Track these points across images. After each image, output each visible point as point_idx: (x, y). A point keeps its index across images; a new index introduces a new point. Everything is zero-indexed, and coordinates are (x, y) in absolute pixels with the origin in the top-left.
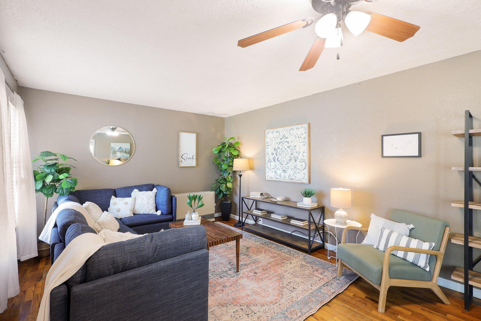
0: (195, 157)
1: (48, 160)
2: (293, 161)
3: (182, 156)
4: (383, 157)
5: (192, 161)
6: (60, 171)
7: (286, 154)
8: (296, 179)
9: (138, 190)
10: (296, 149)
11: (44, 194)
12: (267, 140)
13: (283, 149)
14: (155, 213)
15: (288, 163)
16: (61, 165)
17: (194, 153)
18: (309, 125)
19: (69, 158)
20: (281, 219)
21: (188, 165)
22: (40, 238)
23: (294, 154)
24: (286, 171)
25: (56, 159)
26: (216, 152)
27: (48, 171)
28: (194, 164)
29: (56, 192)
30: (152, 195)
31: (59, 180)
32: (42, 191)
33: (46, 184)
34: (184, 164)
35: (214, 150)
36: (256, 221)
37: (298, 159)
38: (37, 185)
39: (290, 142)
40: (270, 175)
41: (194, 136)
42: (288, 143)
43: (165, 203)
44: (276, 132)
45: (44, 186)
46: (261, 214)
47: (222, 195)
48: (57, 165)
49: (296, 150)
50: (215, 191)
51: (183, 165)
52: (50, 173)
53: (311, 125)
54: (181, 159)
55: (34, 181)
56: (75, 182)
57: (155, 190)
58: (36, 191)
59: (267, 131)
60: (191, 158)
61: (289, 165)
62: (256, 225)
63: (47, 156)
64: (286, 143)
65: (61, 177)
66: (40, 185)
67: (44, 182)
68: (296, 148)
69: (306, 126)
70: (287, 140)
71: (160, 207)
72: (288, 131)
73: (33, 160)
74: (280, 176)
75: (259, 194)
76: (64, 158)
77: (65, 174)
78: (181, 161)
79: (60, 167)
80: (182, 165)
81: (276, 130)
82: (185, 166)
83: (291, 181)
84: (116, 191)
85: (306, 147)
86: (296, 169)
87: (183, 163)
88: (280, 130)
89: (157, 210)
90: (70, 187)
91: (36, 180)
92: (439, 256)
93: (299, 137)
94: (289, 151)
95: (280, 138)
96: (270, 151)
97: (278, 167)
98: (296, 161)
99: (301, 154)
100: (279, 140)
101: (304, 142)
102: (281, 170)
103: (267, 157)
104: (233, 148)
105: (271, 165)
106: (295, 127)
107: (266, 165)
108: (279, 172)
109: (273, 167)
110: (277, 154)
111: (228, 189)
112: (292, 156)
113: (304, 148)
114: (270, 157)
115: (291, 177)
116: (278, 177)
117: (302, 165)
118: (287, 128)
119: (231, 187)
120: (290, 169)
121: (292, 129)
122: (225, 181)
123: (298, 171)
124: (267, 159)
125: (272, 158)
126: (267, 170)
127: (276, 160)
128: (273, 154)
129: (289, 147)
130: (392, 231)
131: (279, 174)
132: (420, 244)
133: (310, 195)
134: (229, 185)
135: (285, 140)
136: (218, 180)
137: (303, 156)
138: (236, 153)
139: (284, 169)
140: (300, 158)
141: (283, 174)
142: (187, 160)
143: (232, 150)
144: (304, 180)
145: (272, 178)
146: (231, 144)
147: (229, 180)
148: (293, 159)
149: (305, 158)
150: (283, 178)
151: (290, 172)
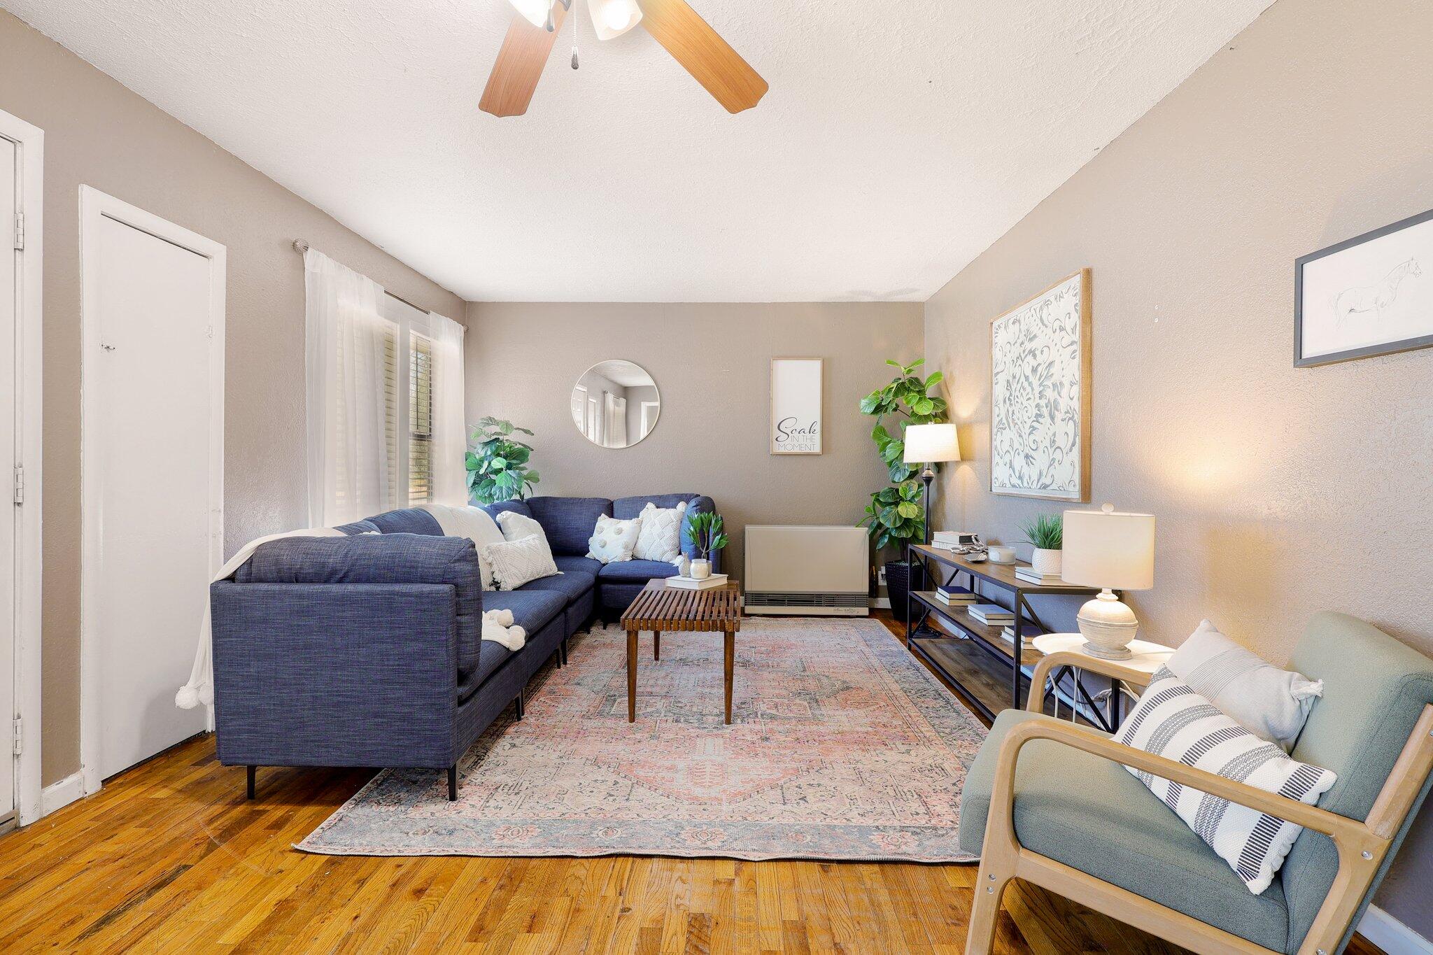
0: (818, 427)
1: (493, 434)
2: (1047, 420)
3: (780, 423)
4: (1301, 361)
5: (811, 439)
7: (1028, 397)
8: (1054, 486)
9: (653, 506)
10: (1052, 374)
12: (997, 354)
13: (1023, 379)
14: (673, 561)
15: (1035, 429)
17: (817, 417)
18: (1088, 274)
19: (516, 429)
20: (987, 622)
21: (797, 450)
23: (1050, 394)
24: (1032, 458)
26: (869, 411)
27: (483, 453)
28: (815, 447)
30: (672, 517)
33: (480, 480)
34: (786, 445)
35: (862, 402)
37: (1058, 411)
38: (469, 478)
39: (1038, 353)
40: (1002, 477)
41: (816, 366)
42: (1035, 356)
44: (1014, 323)
45: (476, 482)
46: (947, 602)
47: (886, 540)
49: (1053, 379)
50: (870, 527)
51: (782, 450)
52: (486, 458)
53: (1095, 275)
54: (776, 433)
57: (681, 506)
59: (995, 323)
60: (807, 430)
61: (1037, 436)
63: (485, 425)
64: (1030, 358)
66: (472, 479)
67: (477, 474)
68: (1052, 370)
69: (1077, 281)
70: (1033, 345)
71: (683, 546)
72: (1038, 311)
74: (1020, 478)
75: (958, 538)
76: (507, 429)
78: (777, 440)
80: (780, 448)
81: (1012, 316)
82: (787, 451)
83: (1043, 493)
84: (615, 505)
85: (1077, 362)
86: (1055, 447)
87: (781, 444)
88: (1021, 311)
89: (679, 553)
92: (1346, 848)
93: (1062, 329)
94: (1036, 383)
95: (1019, 341)
96: (1000, 391)
97: (1016, 445)
98: (1052, 418)
99: (1064, 392)
100: (1017, 350)
101: (1073, 343)
102: (1022, 455)
103: (995, 416)
104: (919, 392)
105: (1004, 440)
106: (1050, 295)
107: (994, 443)
108: (1019, 462)
109: (1006, 447)
110: (1012, 398)
111: (907, 523)
112: (1043, 402)
113: (1069, 368)
114: (1000, 411)
115: (1043, 480)
116: (1016, 481)
117: (1067, 432)
118: (1036, 303)
119: (912, 516)
120: (1041, 450)
121: (1047, 303)
122: (896, 498)
123: (1058, 455)
124: (996, 420)
125: (1003, 415)
126: (996, 459)
127: (1010, 421)
128: (1005, 401)
129: (1034, 370)
130: (1187, 690)
131: (1017, 468)
132: (1251, 760)
133: (1051, 540)
134: (908, 510)
135: (1028, 346)
136: (878, 494)
137: (1071, 398)
138: (926, 409)
139: (1027, 450)
140: (1063, 406)
141: (1026, 470)
142: (795, 434)
143: (915, 401)
144: (1071, 489)
145: (1003, 485)
146: (915, 382)
147: (909, 495)
148: (1045, 411)
149: (1076, 404)
150: (1025, 484)
151: (1041, 460)
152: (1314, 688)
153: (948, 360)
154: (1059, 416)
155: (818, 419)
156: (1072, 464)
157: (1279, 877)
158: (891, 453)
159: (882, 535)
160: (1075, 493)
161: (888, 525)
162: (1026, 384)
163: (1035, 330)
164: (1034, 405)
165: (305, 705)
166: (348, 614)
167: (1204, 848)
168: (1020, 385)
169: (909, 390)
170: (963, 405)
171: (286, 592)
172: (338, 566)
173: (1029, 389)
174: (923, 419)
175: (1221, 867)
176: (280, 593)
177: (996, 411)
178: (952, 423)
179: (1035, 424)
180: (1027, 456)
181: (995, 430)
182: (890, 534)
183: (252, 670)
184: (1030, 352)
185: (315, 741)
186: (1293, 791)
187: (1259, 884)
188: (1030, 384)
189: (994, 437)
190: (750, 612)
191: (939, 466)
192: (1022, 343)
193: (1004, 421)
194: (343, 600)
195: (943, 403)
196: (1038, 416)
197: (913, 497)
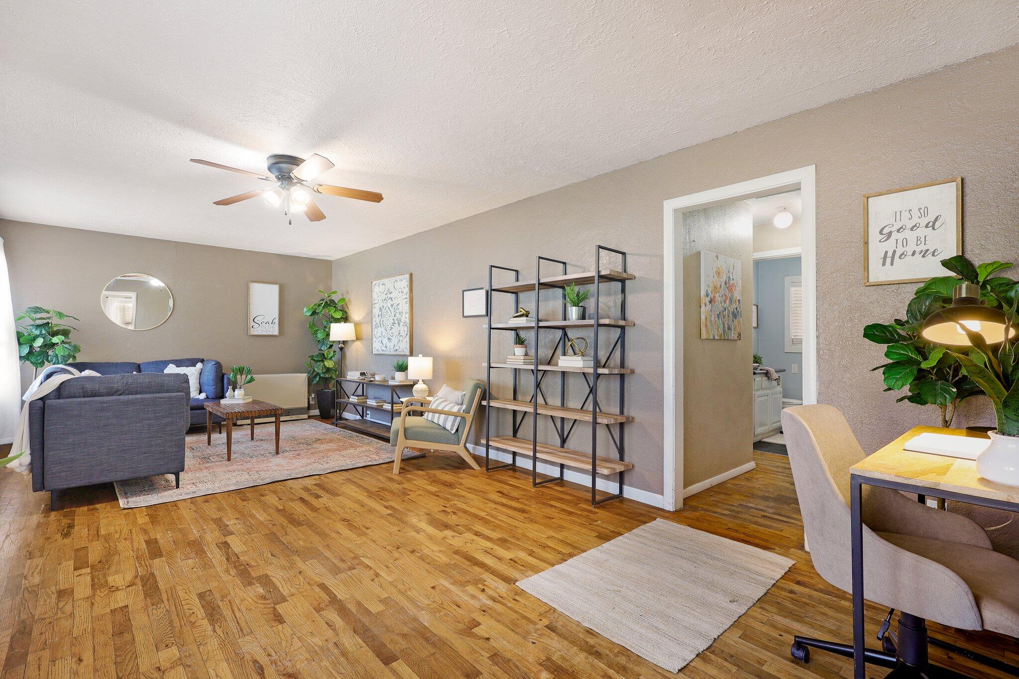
0: (277, 321)
1: (38, 319)
2: (397, 325)
3: (254, 318)
4: (464, 316)
5: (273, 327)
6: (54, 334)
7: (389, 315)
8: (400, 350)
9: (174, 366)
11: (32, 362)
12: (375, 296)
13: (387, 308)
14: (198, 397)
15: (392, 328)
16: (56, 325)
17: (276, 314)
18: (411, 275)
19: (67, 316)
20: (376, 404)
21: (264, 333)
22: (23, 398)
23: (398, 315)
24: (391, 339)
25: (48, 318)
26: (309, 314)
27: (37, 332)
28: (276, 332)
29: (47, 360)
30: (194, 371)
31: (53, 345)
32: (28, 360)
33: (34, 351)
34: (257, 331)
35: (305, 310)
36: (362, 417)
37: (401, 322)
38: (22, 350)
39: (393, 299)
40: (377, 347)
41: (276, 288)
42: (392, 300)
43: (211, 382)
44: (382, 284)
45: (31, 352)
46: (356, 401)
47: (317, 379)
48: (50, 325)
49: (399, 310)
50: (308, 373)
51: (256, 333)
52: (41, 336)
53: (414, 276)
54: (252, 323)
55: (18, 346)
56: (76, 349)
57: (199, 365)
58: (20, 359)
59: (374, 283)
60: (270, 323)
61: (393, 331)
62: (363, 421)
63: (36, 312)
64: (390, 301)
65: (55, 340)
66: (26, 350)
67: (31, 347)
68: (399, 307)
69: (408, 276)
70: (391, 296)
71: (205, 388)
72: (392, 282)
73: (16, 319)
74: (386, 347)
75: (358, 374)
76: (60, 316)
77: (60, 336)
78: (253, 327)
79: (55, 329)
80: (254, 332)
81: (382, 281)
82: (258, 334)
83: (395, 353)
84: (141, 367)
85: (408, 305)
86: (400, 335)
87: (255, 329)
88: (385, 281)
89: (200, 392)
90: (68, 355)
91: (20, 344)
92: (467, 418)
93: (402, 292)
94: (393, 311)
95: (385, 293)
96: (376, 311)
97: (384, 334)
98: (399, 325)
99: (403, 315)
100: (384, 296)
101: (406, 298)
102: (387, 338)
103: (374, 321)
104: (335, 307)
105: (378, 332)
106: (398, 278)
107: (373, 333)
108: (385, 341)
109: (379, 334)
110: (382, 315)
111: (328, 370)
112: (395, 318)
113: (406, 308)
114: (376, 320)
115: (395, 348)
116: (384, 349)
117: (404, 330)
118: (393, 279)
119: (331, 366)
120: (394, 336)
121: (396, 281)
122: (323, 358)
123: (401, 338)
124: (374, 323)
125: (378, 321)
126: (374, 339)
127: (381, 324)
128: (379, 316)
129: (392, 306)
130: (441, 398)
131: (384, 344)
132: (452, 407)
133: (403, 368)
134: (329, 364)
135: (389, 296)
136: (313, 356)
137: (406, 318)
138: (338, 315)
139: (389, 336)
140: (403, 321)
141: (388, 344)
142: (264, 324)
143: (333, 311)
144: (406, 351)
145: (378, 350)
146: (332, 301)
147: (329, 356)
148: (396, 322)
149: (408, 321)
150: (388, 350)
151: (395, 340)
152: (464, 393)
153: (347, 292)
154: (401, 324)
155: (277, 317)
156: (406, 342)
157: (457, 430)
158: (320, 335)
159: (315, 376)
160: (408, 353)
161: (320, 372)
162: (389, 311)
163: (392, 290)
164: (392, 319)
165: (103, 454)
166: (130, 409)
167: (444, 428)
168: (386, 311)
169: (329, 305)
170: (356, 314)
171: (93, 401)
172: (120, 388)
173: (390, 313)
174: (337, 321)
175: (447, 431)
176: (89, 402)
177: (374, 319)
178: (350, 322)
179: (393, 326)
180: (389, 339)
181: (374, 327)
182: (320, 376)
183: (70, 440)
184: (390, 298)
185: (109, 470)
186: (459, 410)
187: (453, 432)
188: (390, 311)
189: (373, 330)
190: (241, 424)
191: (344, 342)
192: (386, 294)
193: (378, 324)
194: (127, 403)
195: (346, 313)
196: (393, 323)
197: (331, 357)
